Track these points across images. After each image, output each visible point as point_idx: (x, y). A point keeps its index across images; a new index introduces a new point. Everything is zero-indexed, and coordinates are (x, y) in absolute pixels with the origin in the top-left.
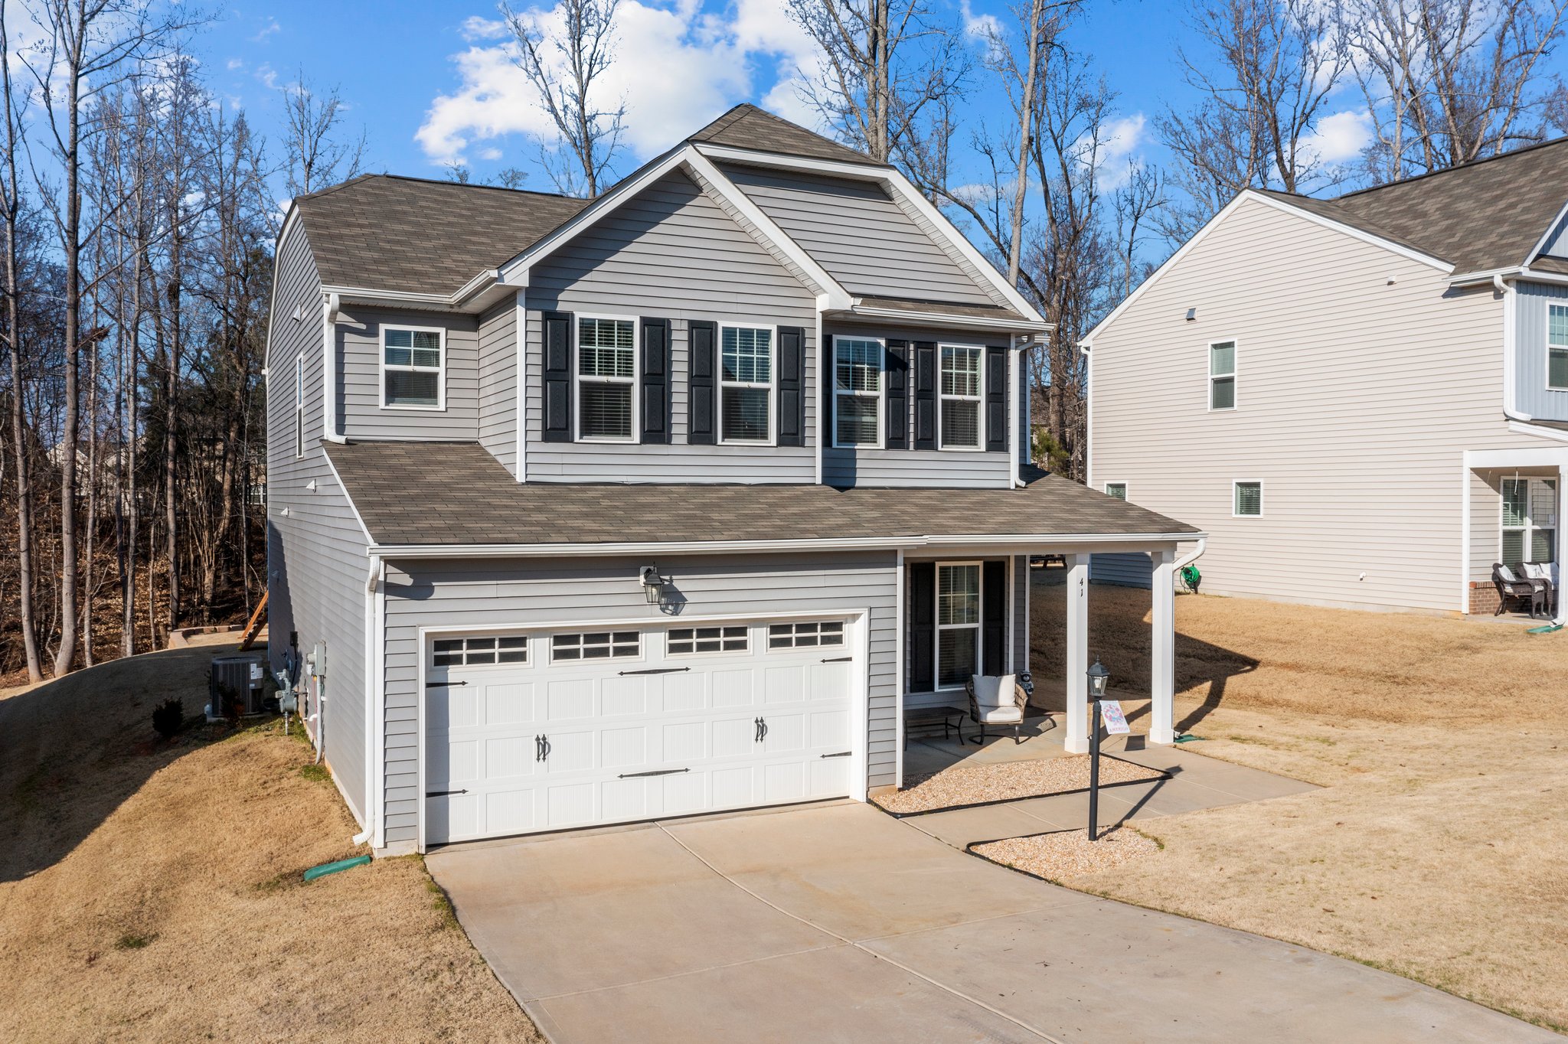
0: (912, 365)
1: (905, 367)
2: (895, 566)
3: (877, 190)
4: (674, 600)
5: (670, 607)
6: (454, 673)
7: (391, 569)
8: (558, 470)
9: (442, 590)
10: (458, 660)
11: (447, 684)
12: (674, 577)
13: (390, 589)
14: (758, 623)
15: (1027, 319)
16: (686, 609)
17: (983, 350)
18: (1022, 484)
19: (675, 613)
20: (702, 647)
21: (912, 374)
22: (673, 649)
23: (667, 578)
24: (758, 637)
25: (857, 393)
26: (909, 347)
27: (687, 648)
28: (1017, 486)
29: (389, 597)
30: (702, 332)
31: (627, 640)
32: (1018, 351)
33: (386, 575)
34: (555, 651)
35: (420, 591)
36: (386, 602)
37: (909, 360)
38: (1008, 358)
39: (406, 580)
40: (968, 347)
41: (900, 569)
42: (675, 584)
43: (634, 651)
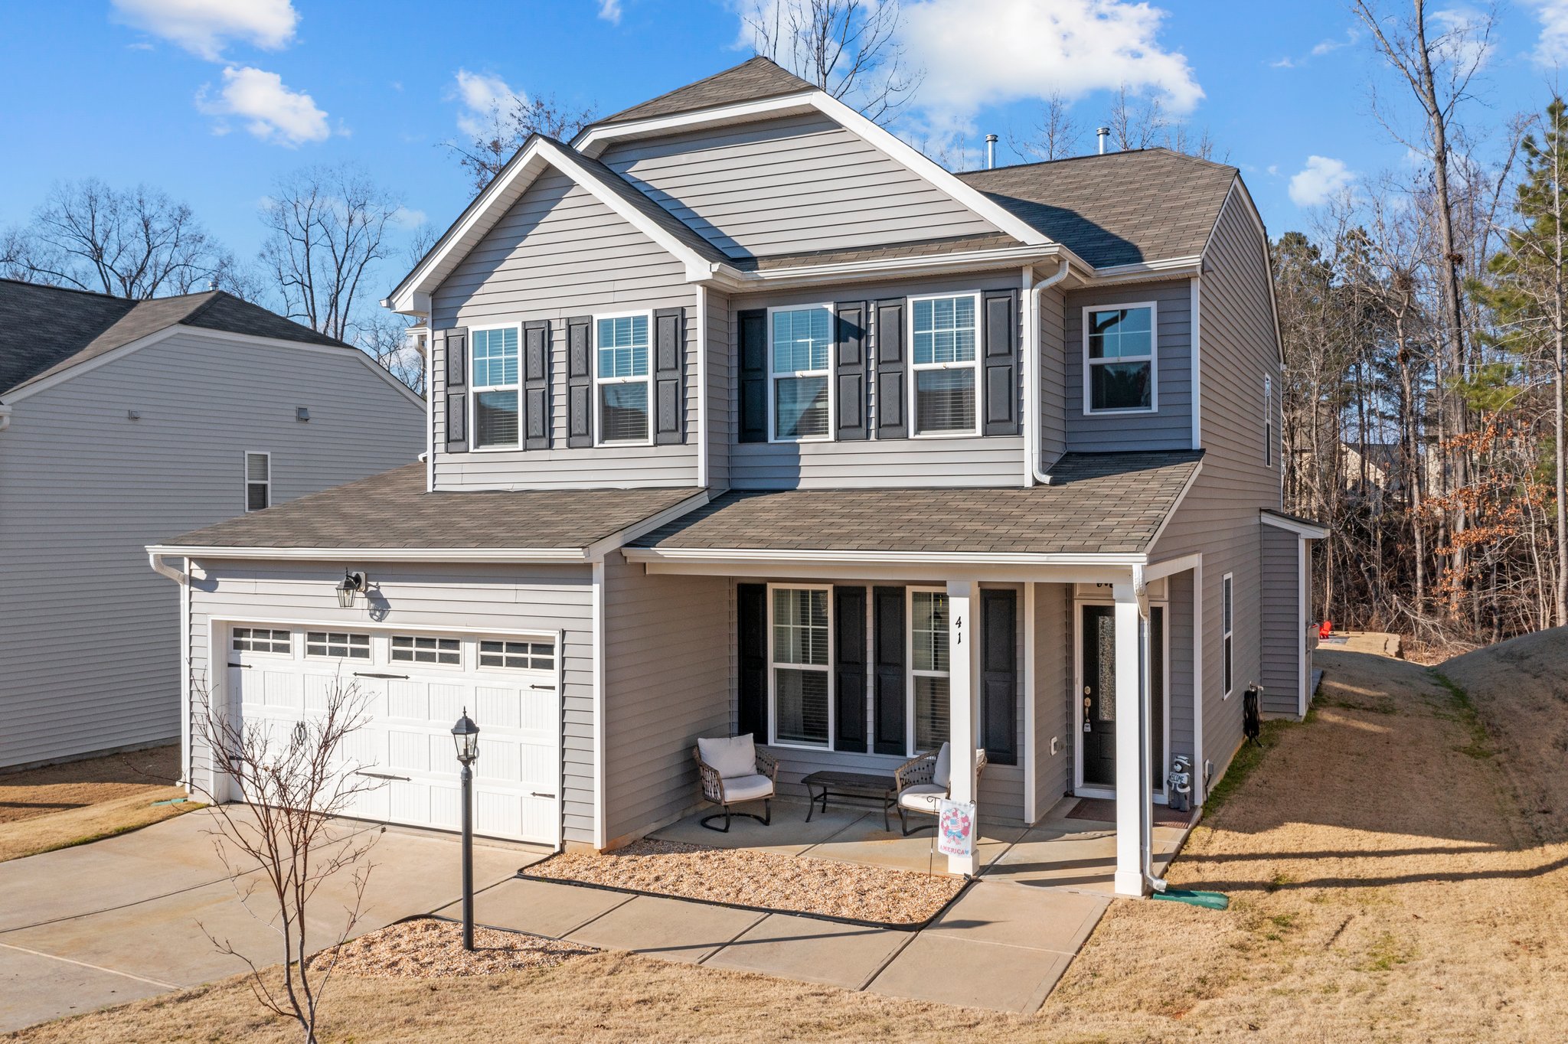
0: (872, 332)
1: (860, 333)
2: (590, 582)
3: (813, 121)
4: (380, 605)
5: (378, 613)
6: (246, 657)
7: (194, 566)
8: (458, 479)
9: (225, 584)
10: (247, 646)
11: (239, 666)
12: (380, 584)
13: (193, 582)
14: (470, 637)
15: (1023, 244)
16: (390, 616)
17: (978, 296)
18: (1046, 479)
19: (380, 620)
20: (421, 657)
21: (872, 344)
22: (397, 655)
23: (374, 584)
24: (469, 651)
25: (798, 374)
26: (867, 307)
27: (407, 656)
28: (1037, 483)
29: (193, 589)
30: (579, 329)
31: (357, 642)
32: (1036, 291)
33: (190, 571)
34: (309, 646)
35: (209, 586)
36: (191, 593)
37: (868, 325)
38: (1019, 303)
39: (200, 574)
40: (954, 296)
41: (596, 589)
42: (382, 590)
43: (365, 653)
